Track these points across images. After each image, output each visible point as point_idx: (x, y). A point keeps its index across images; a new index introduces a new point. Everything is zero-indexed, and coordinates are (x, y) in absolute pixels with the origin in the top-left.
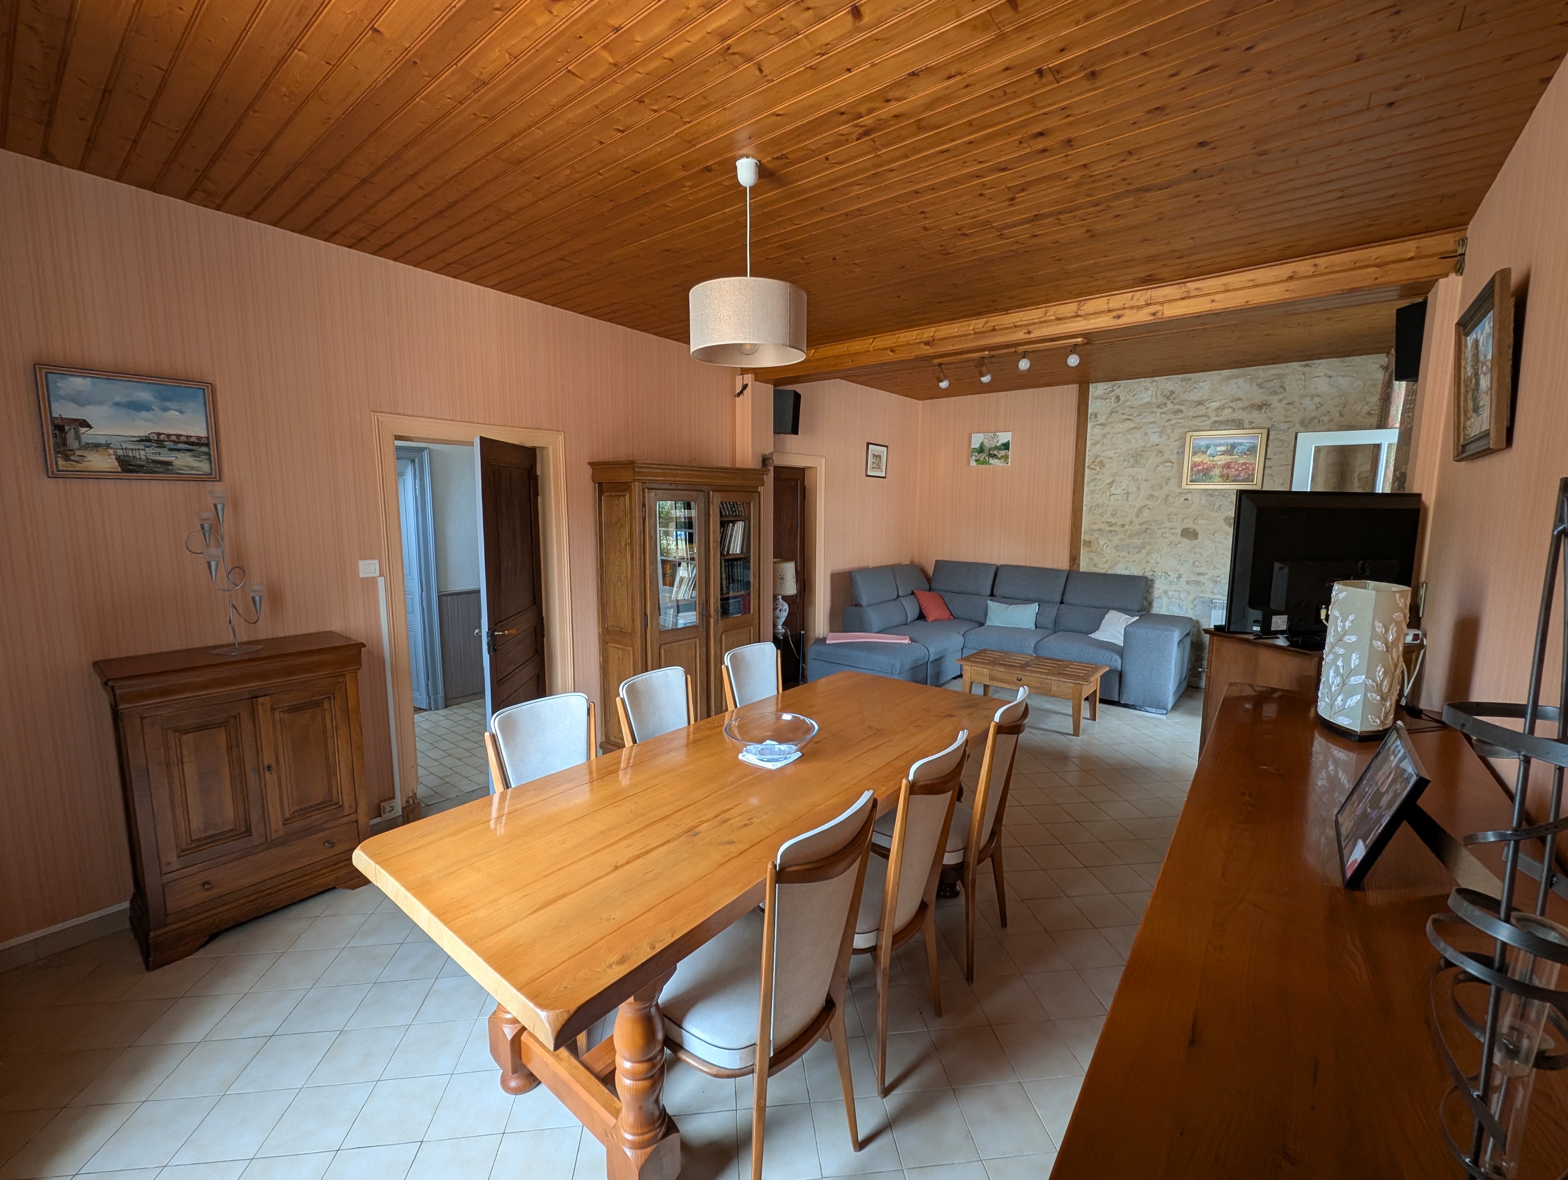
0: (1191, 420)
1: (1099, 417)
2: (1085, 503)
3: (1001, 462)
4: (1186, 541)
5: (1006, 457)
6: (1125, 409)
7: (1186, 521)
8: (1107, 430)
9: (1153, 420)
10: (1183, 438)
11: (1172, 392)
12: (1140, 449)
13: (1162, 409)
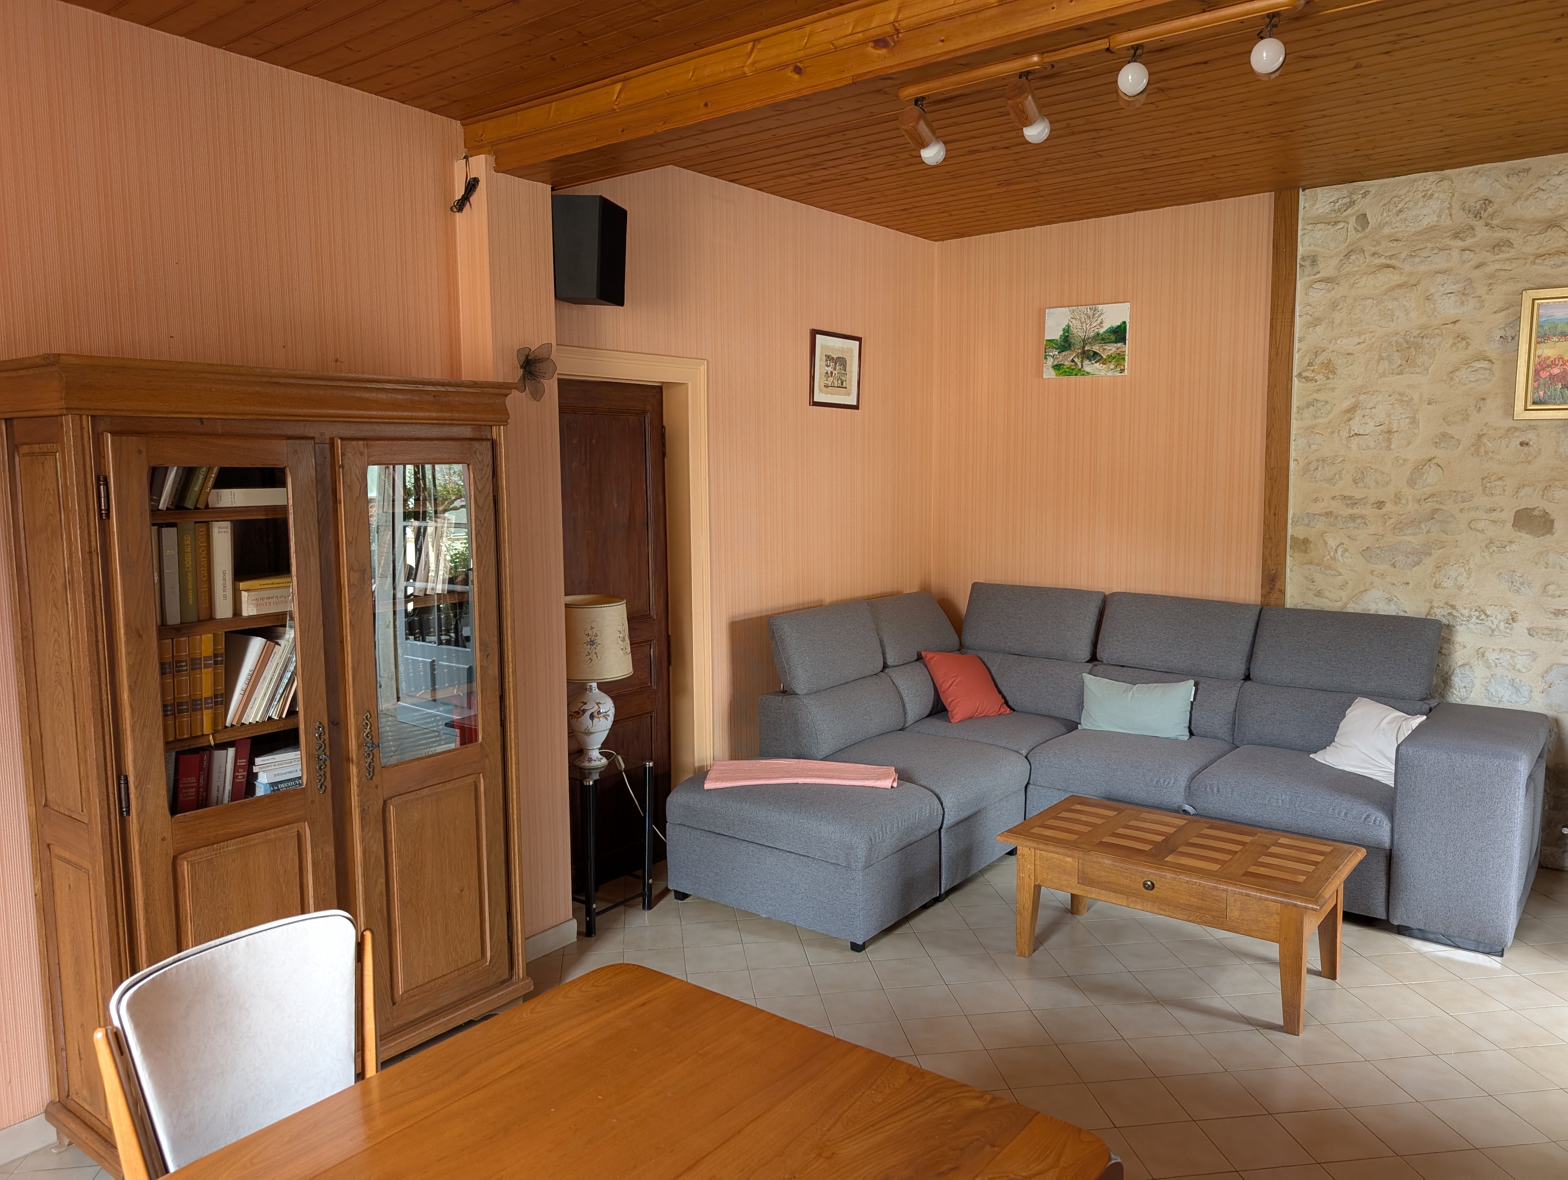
0: (1533, 263)
1: (1321, 265)
2: (1293, 454)
3: (1109, 370)
4: (1527, 541)
5: (1119, 358)
6: (1379, 243)
7: (1523, 493)
8: (1340, 290)
9: (1444, 265)
10: (1513, 306)
11: (1487, 201)
12: (1416, 333)
13: (1462, 240)
